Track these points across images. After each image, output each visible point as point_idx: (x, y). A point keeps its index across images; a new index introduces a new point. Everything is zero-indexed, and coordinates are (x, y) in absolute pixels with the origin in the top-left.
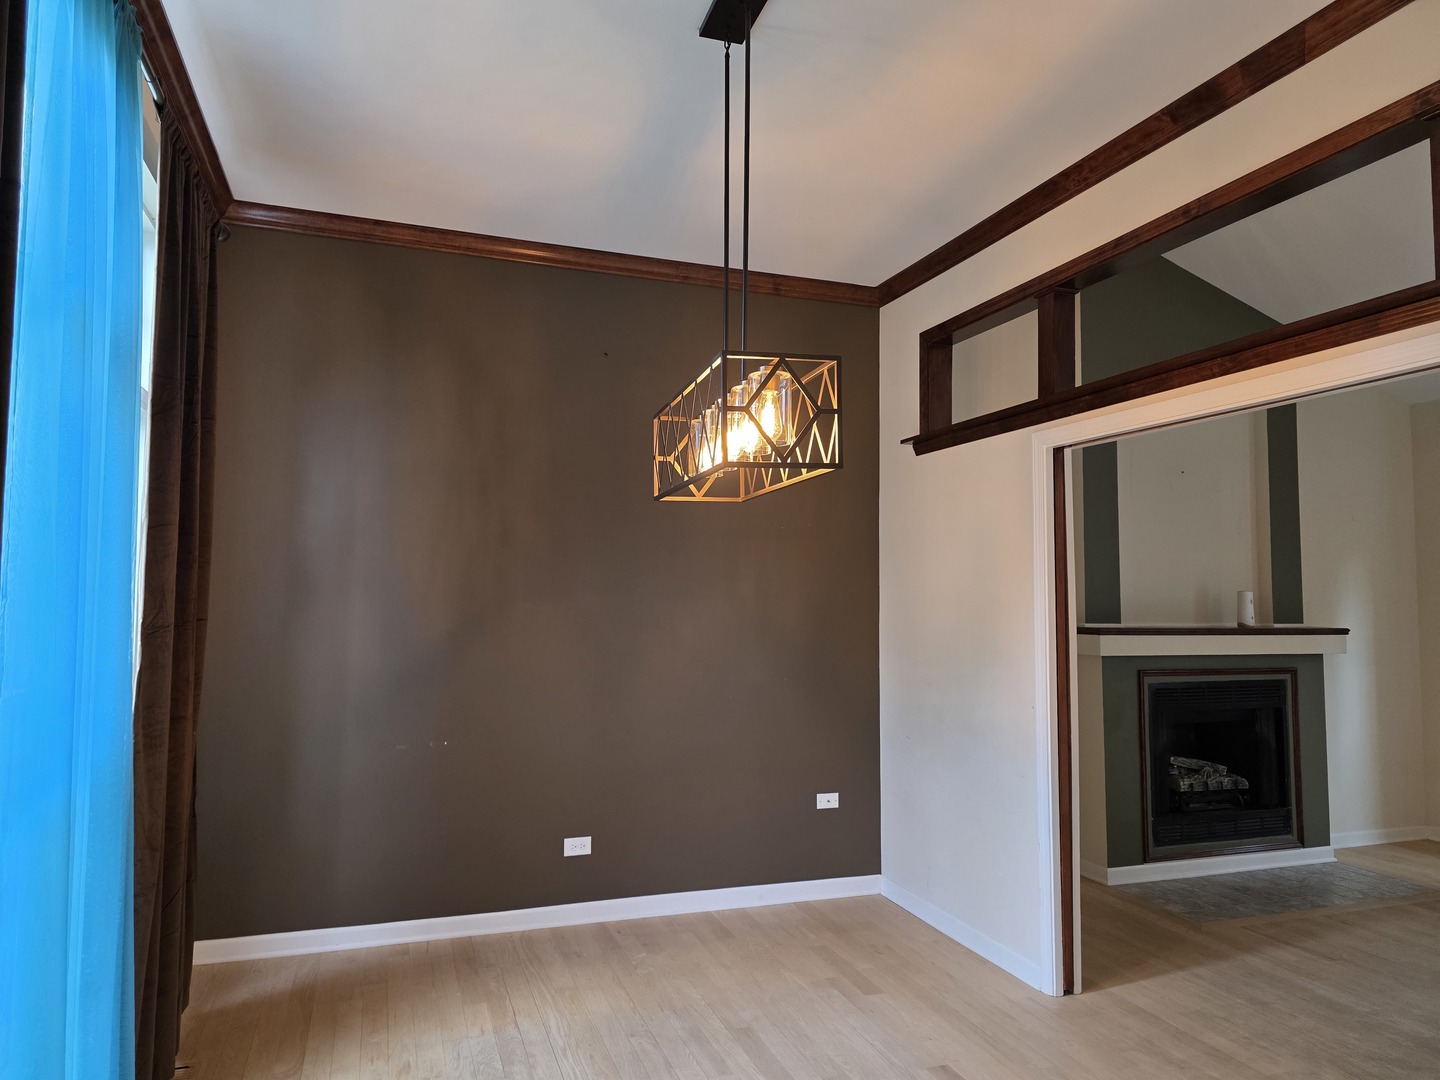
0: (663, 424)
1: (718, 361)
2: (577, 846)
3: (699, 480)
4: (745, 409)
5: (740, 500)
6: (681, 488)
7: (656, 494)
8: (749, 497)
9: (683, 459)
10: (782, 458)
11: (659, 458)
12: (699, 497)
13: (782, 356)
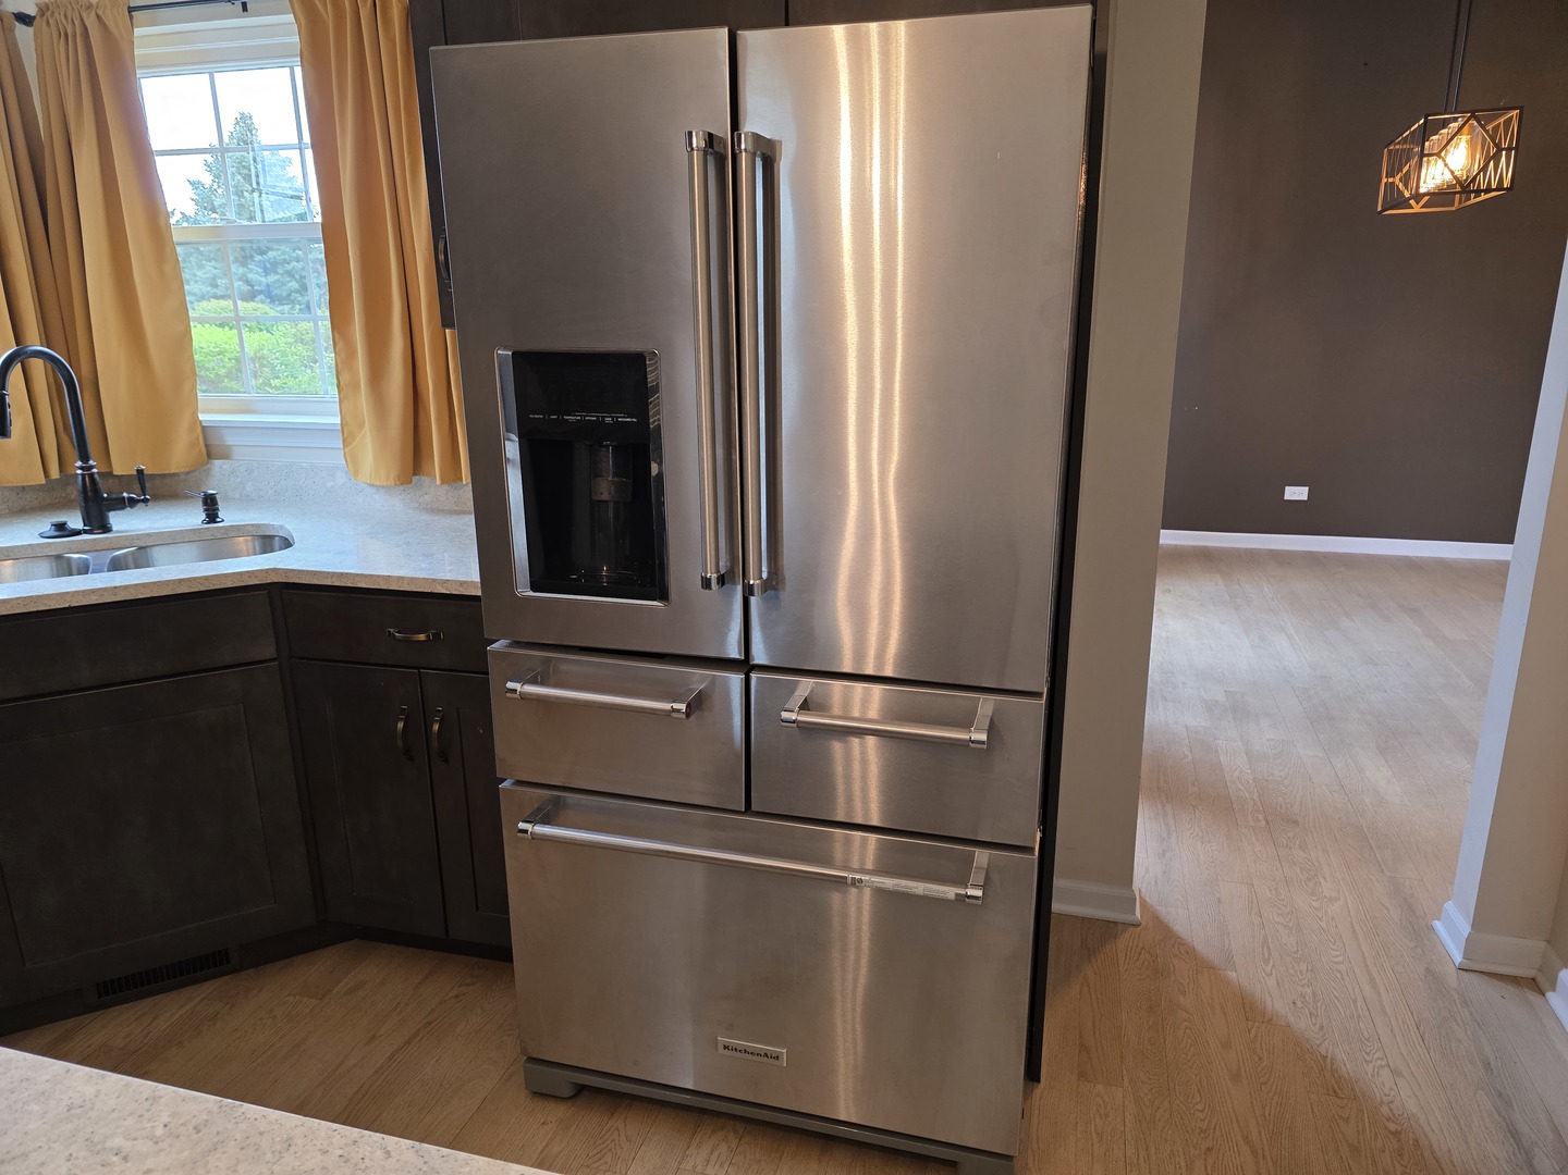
0: (1390, 152)
1: (1422, 121)
2: (1296, 493)
3: (1418, 197)
4: (1438, 155)
5: (1453, 209)
6: (1405, 203)
7: (1379, 209)
8: (1462, 205)
9: (1406, 180)
10: (1465, 187)
11: (1384, 180)
12: (1417, 208)
13: (1473, 112)
